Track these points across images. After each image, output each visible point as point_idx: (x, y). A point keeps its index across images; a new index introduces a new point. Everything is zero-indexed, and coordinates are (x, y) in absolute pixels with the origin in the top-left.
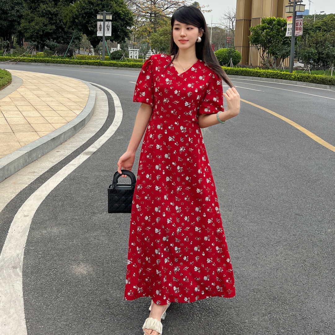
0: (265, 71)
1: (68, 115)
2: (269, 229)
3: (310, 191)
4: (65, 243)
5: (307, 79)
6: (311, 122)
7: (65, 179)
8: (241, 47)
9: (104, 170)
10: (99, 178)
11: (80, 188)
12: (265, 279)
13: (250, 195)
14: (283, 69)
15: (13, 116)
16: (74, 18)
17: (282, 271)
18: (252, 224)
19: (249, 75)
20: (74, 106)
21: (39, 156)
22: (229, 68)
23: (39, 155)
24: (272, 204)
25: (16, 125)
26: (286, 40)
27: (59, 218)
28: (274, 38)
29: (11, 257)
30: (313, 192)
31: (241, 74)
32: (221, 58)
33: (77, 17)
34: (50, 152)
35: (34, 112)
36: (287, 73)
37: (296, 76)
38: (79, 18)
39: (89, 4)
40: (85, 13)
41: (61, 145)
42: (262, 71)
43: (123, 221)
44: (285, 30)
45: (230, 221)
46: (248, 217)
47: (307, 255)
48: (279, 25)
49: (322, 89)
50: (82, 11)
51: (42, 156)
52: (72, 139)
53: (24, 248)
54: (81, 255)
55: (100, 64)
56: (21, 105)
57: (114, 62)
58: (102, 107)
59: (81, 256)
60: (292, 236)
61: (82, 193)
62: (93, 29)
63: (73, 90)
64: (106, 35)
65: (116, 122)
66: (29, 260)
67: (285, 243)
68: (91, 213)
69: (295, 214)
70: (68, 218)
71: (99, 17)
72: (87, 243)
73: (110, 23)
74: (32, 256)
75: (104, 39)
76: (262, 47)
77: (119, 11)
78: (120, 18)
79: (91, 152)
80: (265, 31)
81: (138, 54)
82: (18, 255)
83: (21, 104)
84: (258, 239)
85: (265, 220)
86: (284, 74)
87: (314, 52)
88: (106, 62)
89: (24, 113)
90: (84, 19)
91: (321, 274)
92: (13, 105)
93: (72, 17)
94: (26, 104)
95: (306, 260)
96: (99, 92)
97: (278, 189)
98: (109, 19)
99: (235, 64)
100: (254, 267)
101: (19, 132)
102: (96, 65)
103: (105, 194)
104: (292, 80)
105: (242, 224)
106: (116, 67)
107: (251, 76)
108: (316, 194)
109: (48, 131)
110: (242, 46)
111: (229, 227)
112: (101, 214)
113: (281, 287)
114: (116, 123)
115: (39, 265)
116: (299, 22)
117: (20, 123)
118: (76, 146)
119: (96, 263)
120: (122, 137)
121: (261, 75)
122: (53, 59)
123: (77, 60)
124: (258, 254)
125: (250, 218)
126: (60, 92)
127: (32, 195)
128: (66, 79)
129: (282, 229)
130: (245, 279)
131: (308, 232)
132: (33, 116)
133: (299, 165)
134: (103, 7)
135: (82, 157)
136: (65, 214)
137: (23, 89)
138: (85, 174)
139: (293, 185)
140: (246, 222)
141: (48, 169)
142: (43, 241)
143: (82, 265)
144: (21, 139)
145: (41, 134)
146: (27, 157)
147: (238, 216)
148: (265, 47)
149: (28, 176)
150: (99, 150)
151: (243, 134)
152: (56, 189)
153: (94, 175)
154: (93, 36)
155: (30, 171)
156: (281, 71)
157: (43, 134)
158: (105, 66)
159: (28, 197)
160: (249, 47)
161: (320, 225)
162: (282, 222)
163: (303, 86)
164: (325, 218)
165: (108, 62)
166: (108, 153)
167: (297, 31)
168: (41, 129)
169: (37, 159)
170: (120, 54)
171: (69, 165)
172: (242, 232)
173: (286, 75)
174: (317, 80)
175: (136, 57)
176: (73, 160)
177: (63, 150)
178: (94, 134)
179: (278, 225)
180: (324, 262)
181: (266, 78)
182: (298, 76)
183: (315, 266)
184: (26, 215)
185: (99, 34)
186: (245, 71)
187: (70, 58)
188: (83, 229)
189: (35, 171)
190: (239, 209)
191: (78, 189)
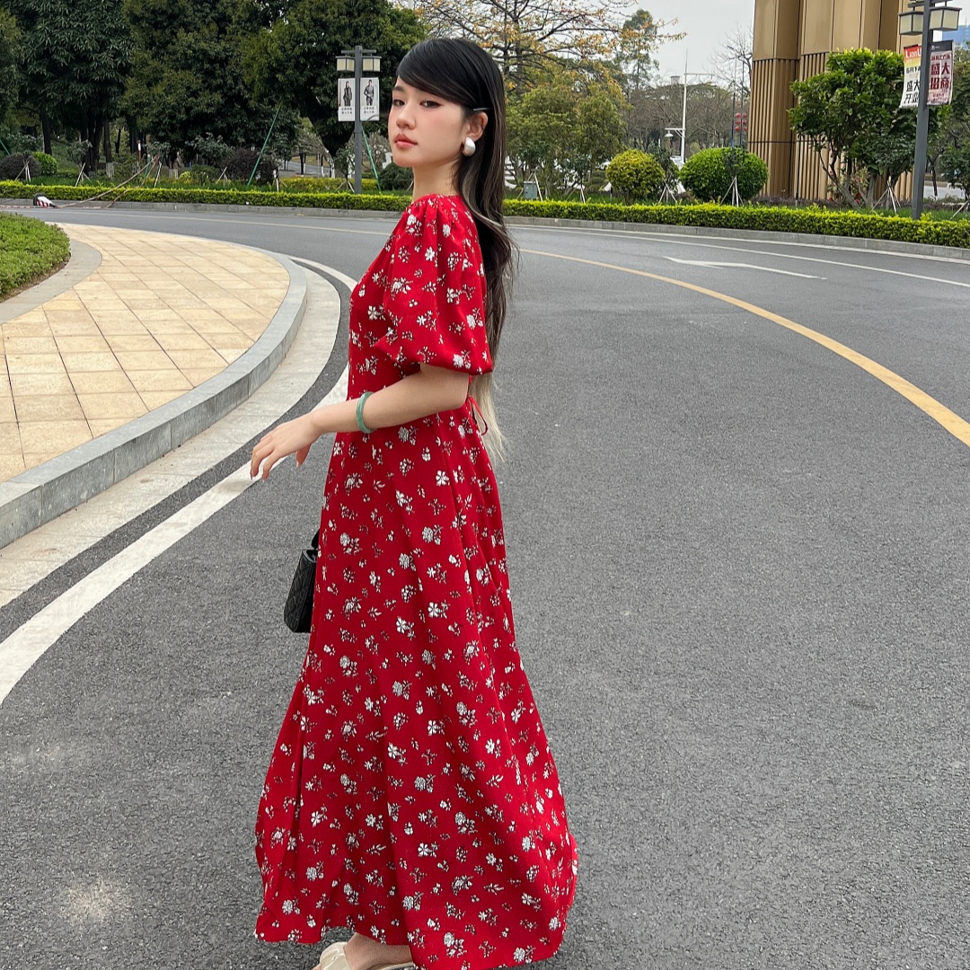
0: (837, 215)
1: (201, 365)
2: (750, 759)
3: (916, 616)
4: (69, 804)
5: (965, 236)
6: (957, 378)
7: (140, 573)
8: (768, 142)
9: (267, 544)
10: (245, 569)
11: (176, 604)
12: (699, 955)
13: (712, 632)
15: (33, 370)
16: (273, 70)
17: (765, 922)
18: (698, 739)
19: (788, 227)
20: (226, 337)
21: (84, 496)
22: (728, 208)
23: (80, 493)
24: (779, 664)
25: (36, 397)
26: (905, 119)
27: (78, 711)
28: (867, 113)
30: (923, 622)
31: (764, 226)
32: (706, 178)
33: (281, 67)
34: (120, 484)
35: (101, 356)
36: (903, 219)
37: (931, 228)
38: (287, 69)
39: (315, 26)
40: (304, 54)
41: (160, 461)
42: (828, 214)
45: (626, 727)
46: (689, 710)
47: (863, 862)
48: (880, 73)
50: (294, 47)
51: (93, 495)
52: (199, 441)
54: (108, 848)
55: (348, 204)
56: (70, 333)
57: (390, 196)
58: (316, 337)
59: (106, 852)
60: (826, 785)
61: (178, 623)
62: (326, 99)
63: (239, 286)
64: (364, 117)
67: (796, 813)
68: (186, 693)
69: (850, 702)
70: (107, 711)
71: (342, 64)
72: (139, 803)
75: (359, 129)
76: (830, 140)
77: (403, 44)
80: (838, 91)
83: (70, 330)
85: (742, 723)
86: (894, 223)
88: (365, 196)
89: (70, 361)
90: (301, 73)
91: (903, 939)
92: (46, 334)
93: (268, 67)
94: (87, 329)
95: (858, 879)
96: (322, 290)
97: (809, 610)
98: (371, 69)
99: (747, 193)
100: (670, 906)
101: (35, 421)
102: (338, 207)
103: (248, 626)
104: (919, 242)
105: (665, 738)
106: (394, 210)
107: (793, 231)
108: (932, 628)
109: (122, 418)
110: (770, 140)
111: (618, 750)
112: (216, 696)
116: (941, 63)
117: (48, 393)
118: (205, 461)
121: (824, 227)
122: (215, 191)
123: (282, 192)
124: (697, 852)
125: (695, 716)
126: (200, 294)
127: (21, 628)
128: (231, 250)
129: (795, 760)
130: (631, 953)
131: (881, 772)
132: (93, 369)
133: (893, 525)
134: (356, 34)
135: (213, 500)
136: (103, 697)
137: (94, 283)
138: (206, 556)
139: (861, 596)
140: (679, 729)
141: (99, 539)
144: (33, 442)
145: (99, 427)
146: (37, 504)
147: (657, 706)
148: (838, 142)
149: (30, 563)
151: (731, 420)
153: (233, 558)
154: (329, 121)
155: (44, 544)
156: (886, 215)
157: (106, 426)
158: (362, 208)
159: (7, 637)
160: (792, 143)
161: (928, 745)
162: (800, 731)
163: (951, 260)
164: (948, 719)
165: (371, 197)
166: (296, 484)
167: (933, 91)
168: (103, 411)
169: (75, 504)
171: (167, 524)
172: (657, 767)
173: (902, 226)
176: (183, 509)
177: (162, 476)
178: (271, 424)
179: (783, 744)
180: (919, 891)
181: (839, 235)
182: (938, 229)
183: (885, 905)
185: (345, 115)
186: (776, 216)
187: (263, 187)
188: (143, 751)
189: (58, 546)
191: (168, 607)
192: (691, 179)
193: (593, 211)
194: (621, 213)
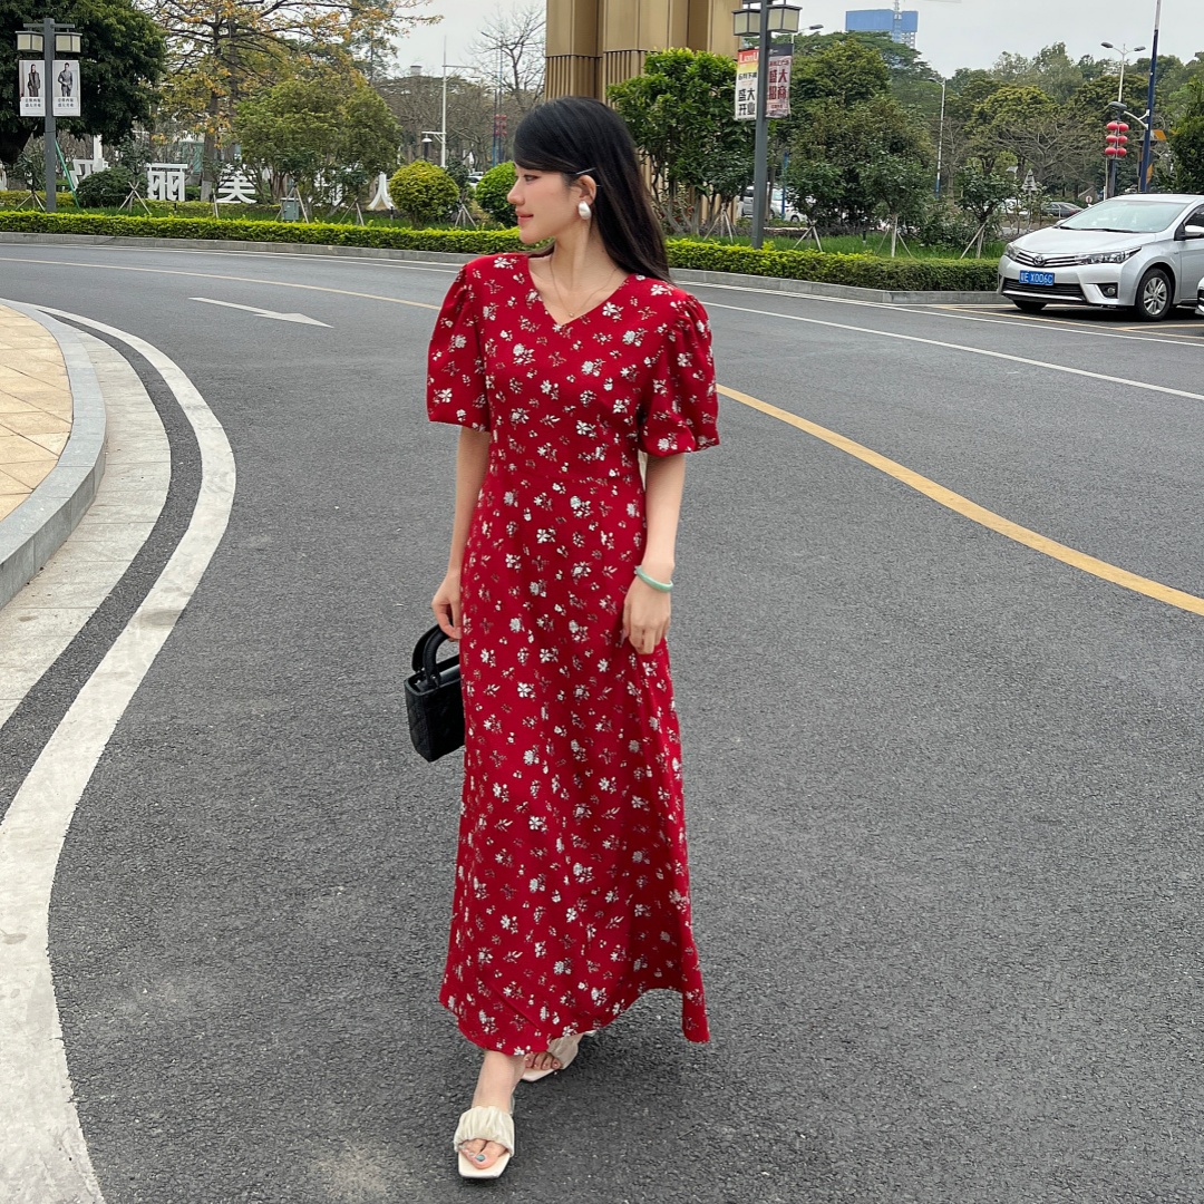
1: (20, 457)
3: (1035, 713)
5: (814, 268)
6: (902, 436)
7: (113, 743)
10: (249, 726)
11: (192, 780)
12: (1071, 1122)
13: (841, 752)
14: (726, 232)
17: (1112, 1074)
20: (25, 417)
24: (934, 783)
26: (734, 133)
27: (163, 934)
28: (693, 124)
29: (31, 1152)
30: (1046, 719)
36: (744, 248)
37: (778, 259)
41: (26, 589)
43: (429, 917)
44: (729, 95)
45: (824, 875)
46: (876, 847)
48: (705, 77)
49: (867, 304)
52: (62, 561)
53: (71, 1100)
55: (38, 226)
57: (98, 216)
58: (129, 413)
60: (1072, 914)
64: (57, 113)
65: (215, 474)
66: (117, 1161)
68: (288, 894)
70: (202, 930)
71: (24, 42)
73: (74, 65)
74: (125, 1137)
75: (50, 126)
76: (650, 155)
77: (106, 17)
78: (109, 46)
79: (169, 612)
80: (659, 98)
81: (181, 184)
82: (58, 1141)
84: (959, 941)
86: (734, 253)
87: (830, 174)
88: (62, 216)
95: (1172, 1013)
98: (68, 49)
102: (22, 230)
104: (762, 275)
105: (873, 882)
106: (106, 234)
112: (328, 894)
113: (1145, 1150)
114: (217, 480)
115: (172, 1181)
116: (779, 69)
118: (92, 587)
119: (409, 1135)
120: (266, 539)
129: (1021, 890)
130: (999, 1131)
131: (1115, 893)
133: (945, 611)
135: (142, 639)
136: (184, 912)
138: (185, 713)
140: (880, 870)
141: (18, 702)
142: (140, 1055)
143: (356, 1155)
147: (840, 846)
148: (660, 155)
150: (197, 602)
152: (94, 795)
153: (224, 714)
156: (724, 244)
158: (58, 232)
161: (1142, 858)
164: (1143, 827)
165: (71, 216)
166: (237, 610)
167: (772, 101)
170: (116, 183)
171: (99, 675)
172: (888, 917)
173: (743, 256)
174: (849, 272)
175: (176, 193)
176: (109, 654)
177: (46, 611)
178: (148, 534)
179: (998, 874)
182: (783, 260)
184: (10, 936)
185: (30, 107)
190: (829, 818)
192: (490, 198)
193: (376, 237)
194: (412, 239)
